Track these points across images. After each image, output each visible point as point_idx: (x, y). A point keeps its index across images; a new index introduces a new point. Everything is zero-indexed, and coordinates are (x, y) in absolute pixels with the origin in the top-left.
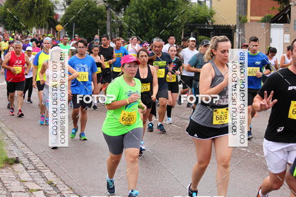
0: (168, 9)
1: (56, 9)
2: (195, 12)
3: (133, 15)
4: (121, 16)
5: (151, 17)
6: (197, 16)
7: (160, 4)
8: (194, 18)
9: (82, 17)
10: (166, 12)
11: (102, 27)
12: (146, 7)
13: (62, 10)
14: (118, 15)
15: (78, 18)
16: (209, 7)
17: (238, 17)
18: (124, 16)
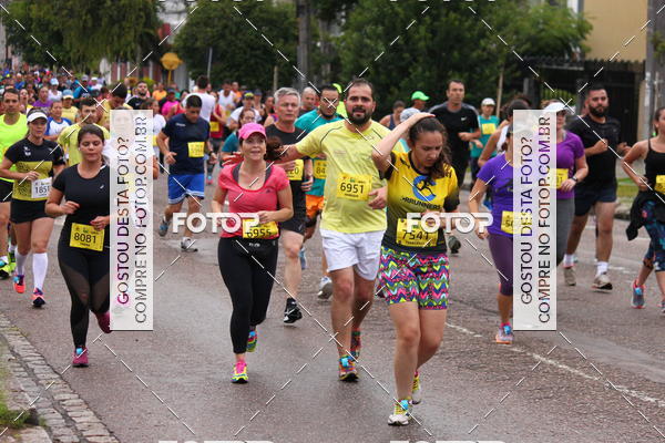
0: (462, 15)
1: (164, 10)
2: (538, 23)
3: (368, 31)
4: (337, 33)
5: (417, 36)
6: (543, 34)
8: (533, 40)
9: (231, 33)
10: (457, 23)
12: (404, 9)
13: (180, 13)
14: (329, 29)
15: (222, 36)
16: (576, 10)
17: (651, 38)
18: (343, 34)
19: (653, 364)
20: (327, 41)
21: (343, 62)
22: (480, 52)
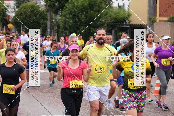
0: (94, 11)
1: (8, 11)
2: (116, 14)
3: (67, 17)
4: (58, 17)
5: (82, 18)
6: (118, 17)
7: (89, 8)
8: (115, 19)
9: (28, 18)
10: (93, 14)
11: (44, 26)
12: (78, 10)
13: (13, 12)
14: (56, 16)
15: (25, 19)
16: (127, 10)
17: (149, 18)
18: (60, 17)
19: (151, 112)
20: (56, 20)
21: (60, 26)
22: (100, 22)
